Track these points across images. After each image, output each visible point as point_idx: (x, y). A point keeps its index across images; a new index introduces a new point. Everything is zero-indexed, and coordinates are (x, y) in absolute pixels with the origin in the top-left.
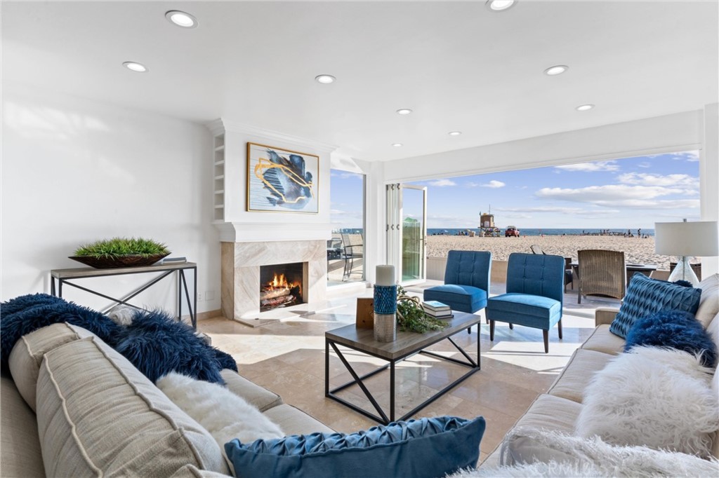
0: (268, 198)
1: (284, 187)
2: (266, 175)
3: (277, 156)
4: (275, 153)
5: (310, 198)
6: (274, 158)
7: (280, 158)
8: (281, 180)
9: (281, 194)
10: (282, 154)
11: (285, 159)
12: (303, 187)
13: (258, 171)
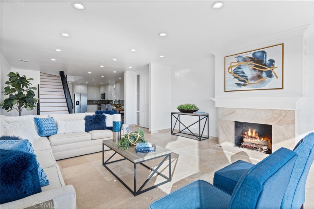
0: (236, 84)
1: (247, 75)
2: (234, 71)
3: (243, 57)
4: (240, 56)
5: (272, 78)
6: (240, 59)
7: (245, 58)
8: (245, 71)
9: (245, 80)
10: (245, 55)
11: (249, 57)
12: (265, 71)
13: (230, 71)
